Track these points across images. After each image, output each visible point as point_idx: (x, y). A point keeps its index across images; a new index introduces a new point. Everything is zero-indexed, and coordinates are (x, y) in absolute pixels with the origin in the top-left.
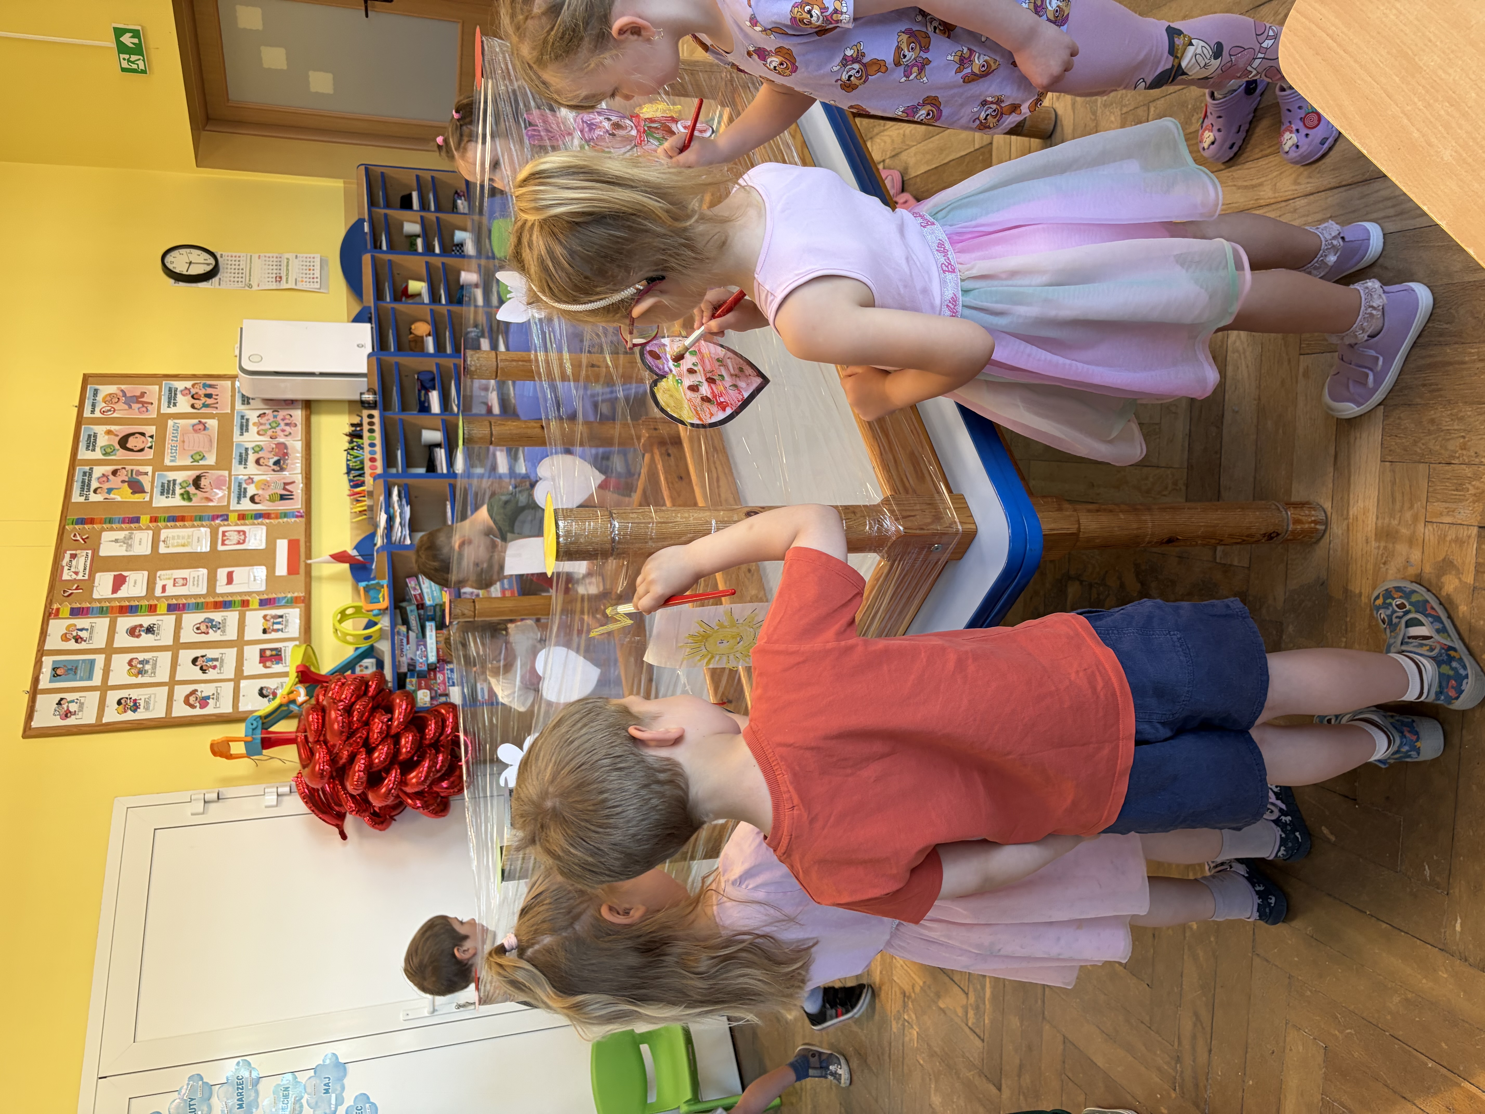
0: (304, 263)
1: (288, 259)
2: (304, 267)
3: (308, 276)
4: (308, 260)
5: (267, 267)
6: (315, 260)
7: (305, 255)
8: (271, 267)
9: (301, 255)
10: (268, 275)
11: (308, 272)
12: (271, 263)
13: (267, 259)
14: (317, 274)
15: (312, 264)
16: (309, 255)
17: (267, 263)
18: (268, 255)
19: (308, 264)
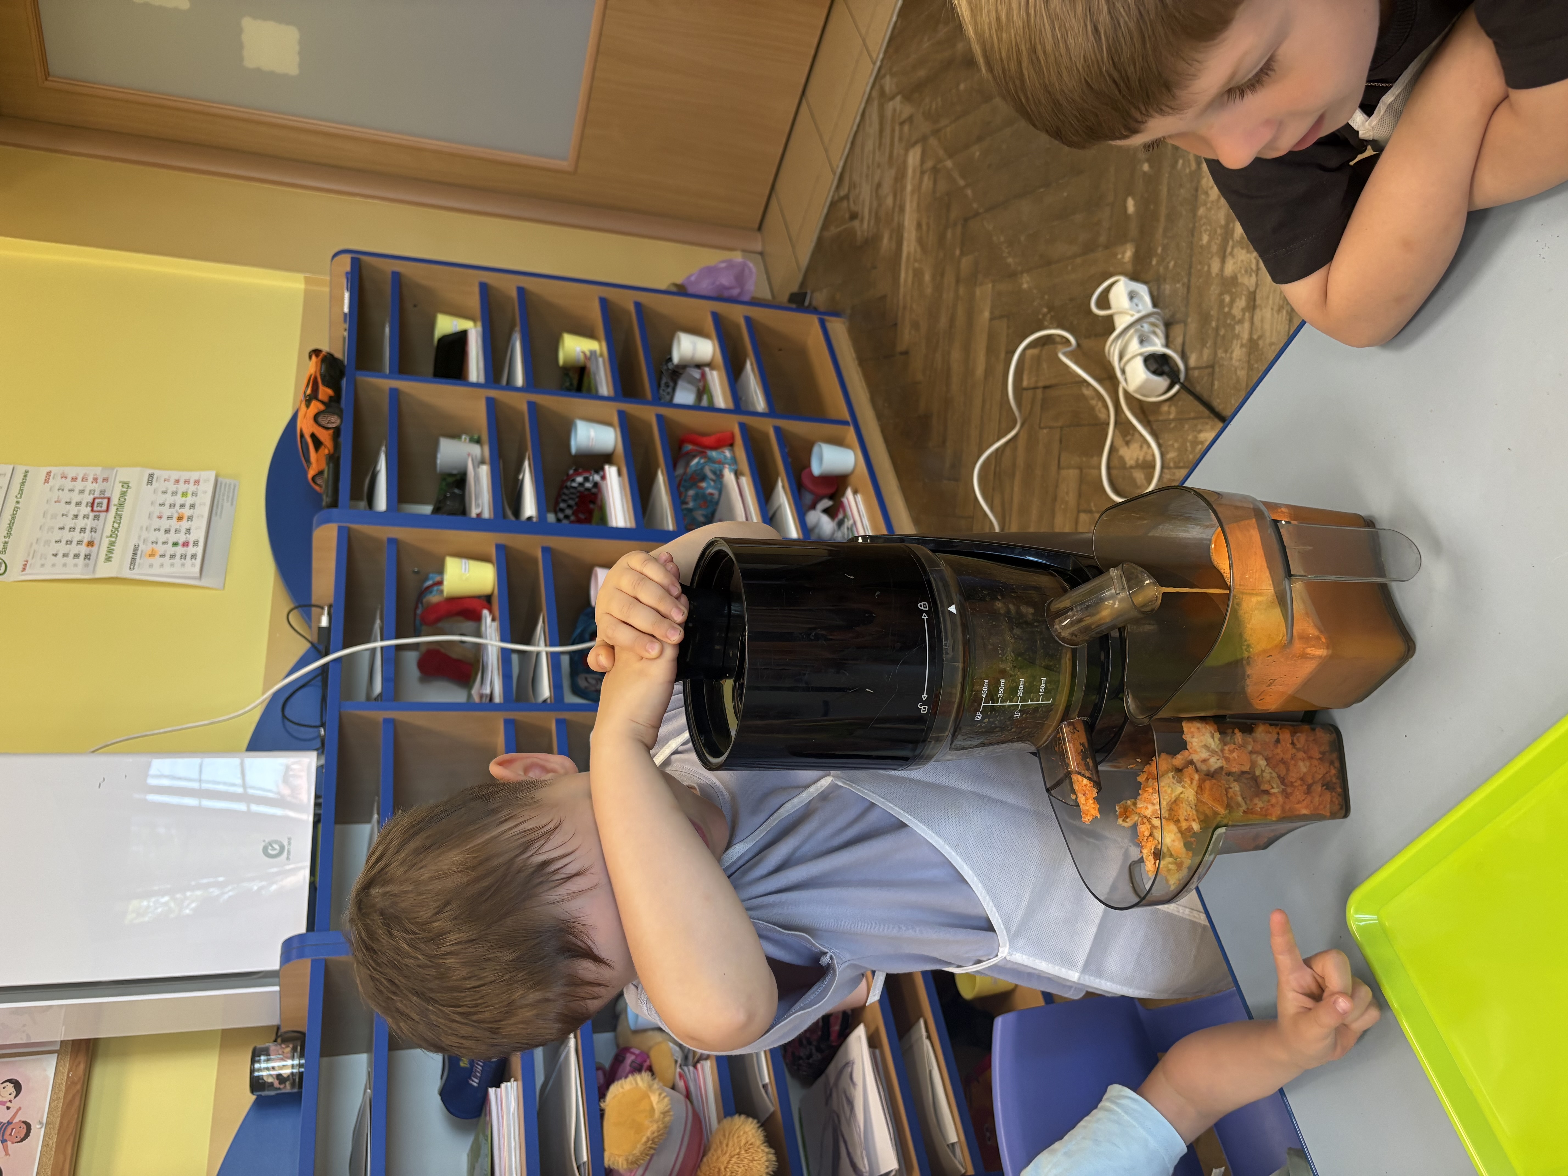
0: (169, 499)
1: (126, 485)
2: (167, 511)
3: (173, 537)
4: (182, 487)
5: (62, 508)
6: (202, 487)
7: (175, 475)
8: (73, 510)
9: (165, 474)
10: (58, 535)
11: (174, 523)
12: (76, 497)
13: (69, 484)
14: (199, 534)
15: (189, 500)
16: (185, 475)
17: (65, 496)
18: (71, 472)
19: (179, 500)
